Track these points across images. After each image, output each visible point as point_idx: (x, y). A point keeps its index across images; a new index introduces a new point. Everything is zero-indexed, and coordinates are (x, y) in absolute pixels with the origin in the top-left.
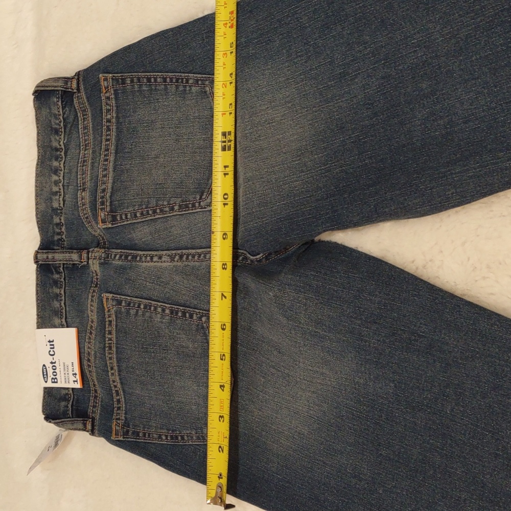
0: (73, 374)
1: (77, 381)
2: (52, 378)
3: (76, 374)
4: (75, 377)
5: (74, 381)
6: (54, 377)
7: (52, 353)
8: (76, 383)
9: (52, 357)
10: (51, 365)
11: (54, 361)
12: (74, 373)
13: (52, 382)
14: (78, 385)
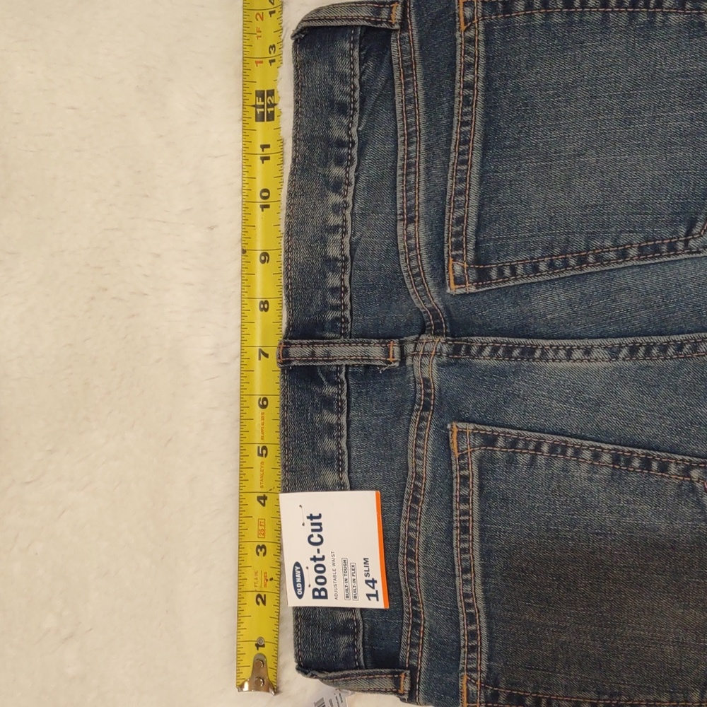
0: (367, 582)
1: (376, 595)
2: (315, 590)
3: (374, 581)
4: (373, 588)
5: (369, 596)
6: (319, 587)
7: (316, 539)
8: (373, 599)
9: (316, 548)
10: (313, 564)
11: (319, 556)
12: (370, 579)
13: (314, 597)
14: (380, 604)
